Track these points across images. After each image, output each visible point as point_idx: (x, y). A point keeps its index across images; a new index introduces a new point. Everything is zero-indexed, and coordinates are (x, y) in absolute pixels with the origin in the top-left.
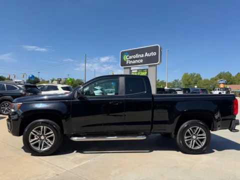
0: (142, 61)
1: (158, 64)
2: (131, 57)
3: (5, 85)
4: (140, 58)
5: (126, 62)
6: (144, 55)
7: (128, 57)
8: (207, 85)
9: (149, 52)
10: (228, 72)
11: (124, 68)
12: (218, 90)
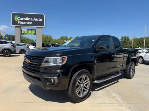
11: (15, 26)
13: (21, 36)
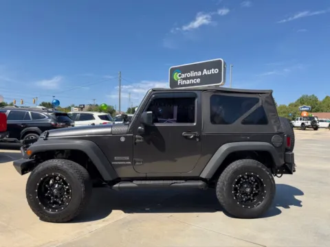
0: (198, 81)
1: (222, 85)
2: (183, 76)
3: (30, 112)
4: (196, 77)
5: (177, 82)
6: (202, 73)
7: (180, 76)
8: (284, 112)
9: (208, 69)
10: (313, 95)
12: (301, 120)
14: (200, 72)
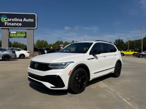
2: (9, 20)
4: (19, 22)
5: (4, 23)
7: (6, 19)
9: (27, 18)
11: (2, 28)
13: (9, 39)
14: (22, 20)
